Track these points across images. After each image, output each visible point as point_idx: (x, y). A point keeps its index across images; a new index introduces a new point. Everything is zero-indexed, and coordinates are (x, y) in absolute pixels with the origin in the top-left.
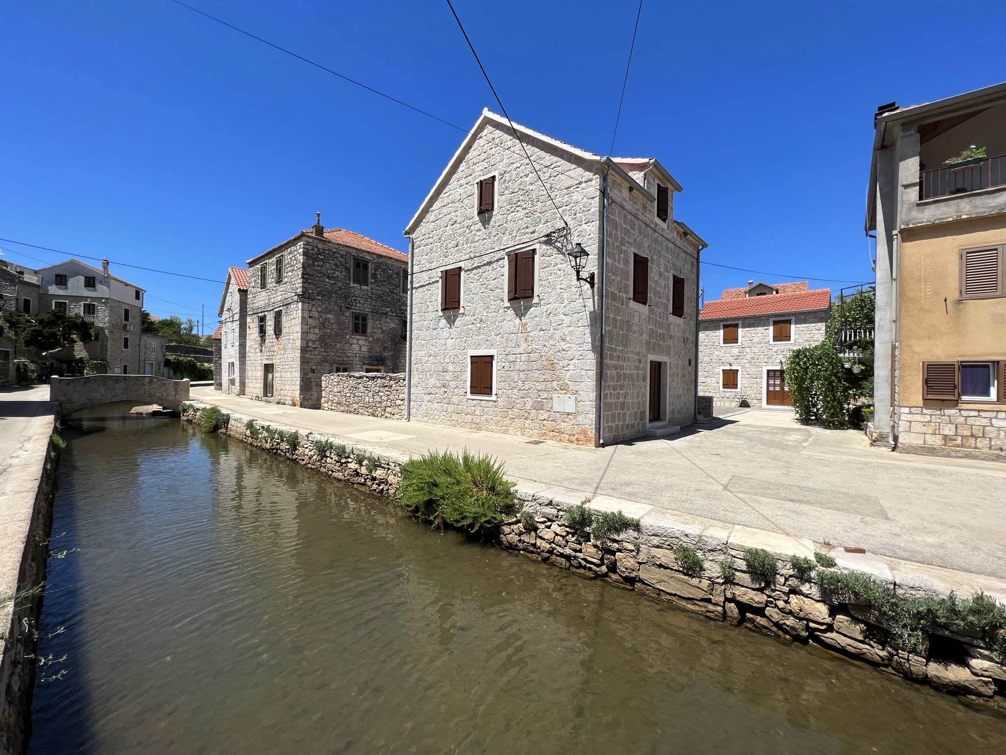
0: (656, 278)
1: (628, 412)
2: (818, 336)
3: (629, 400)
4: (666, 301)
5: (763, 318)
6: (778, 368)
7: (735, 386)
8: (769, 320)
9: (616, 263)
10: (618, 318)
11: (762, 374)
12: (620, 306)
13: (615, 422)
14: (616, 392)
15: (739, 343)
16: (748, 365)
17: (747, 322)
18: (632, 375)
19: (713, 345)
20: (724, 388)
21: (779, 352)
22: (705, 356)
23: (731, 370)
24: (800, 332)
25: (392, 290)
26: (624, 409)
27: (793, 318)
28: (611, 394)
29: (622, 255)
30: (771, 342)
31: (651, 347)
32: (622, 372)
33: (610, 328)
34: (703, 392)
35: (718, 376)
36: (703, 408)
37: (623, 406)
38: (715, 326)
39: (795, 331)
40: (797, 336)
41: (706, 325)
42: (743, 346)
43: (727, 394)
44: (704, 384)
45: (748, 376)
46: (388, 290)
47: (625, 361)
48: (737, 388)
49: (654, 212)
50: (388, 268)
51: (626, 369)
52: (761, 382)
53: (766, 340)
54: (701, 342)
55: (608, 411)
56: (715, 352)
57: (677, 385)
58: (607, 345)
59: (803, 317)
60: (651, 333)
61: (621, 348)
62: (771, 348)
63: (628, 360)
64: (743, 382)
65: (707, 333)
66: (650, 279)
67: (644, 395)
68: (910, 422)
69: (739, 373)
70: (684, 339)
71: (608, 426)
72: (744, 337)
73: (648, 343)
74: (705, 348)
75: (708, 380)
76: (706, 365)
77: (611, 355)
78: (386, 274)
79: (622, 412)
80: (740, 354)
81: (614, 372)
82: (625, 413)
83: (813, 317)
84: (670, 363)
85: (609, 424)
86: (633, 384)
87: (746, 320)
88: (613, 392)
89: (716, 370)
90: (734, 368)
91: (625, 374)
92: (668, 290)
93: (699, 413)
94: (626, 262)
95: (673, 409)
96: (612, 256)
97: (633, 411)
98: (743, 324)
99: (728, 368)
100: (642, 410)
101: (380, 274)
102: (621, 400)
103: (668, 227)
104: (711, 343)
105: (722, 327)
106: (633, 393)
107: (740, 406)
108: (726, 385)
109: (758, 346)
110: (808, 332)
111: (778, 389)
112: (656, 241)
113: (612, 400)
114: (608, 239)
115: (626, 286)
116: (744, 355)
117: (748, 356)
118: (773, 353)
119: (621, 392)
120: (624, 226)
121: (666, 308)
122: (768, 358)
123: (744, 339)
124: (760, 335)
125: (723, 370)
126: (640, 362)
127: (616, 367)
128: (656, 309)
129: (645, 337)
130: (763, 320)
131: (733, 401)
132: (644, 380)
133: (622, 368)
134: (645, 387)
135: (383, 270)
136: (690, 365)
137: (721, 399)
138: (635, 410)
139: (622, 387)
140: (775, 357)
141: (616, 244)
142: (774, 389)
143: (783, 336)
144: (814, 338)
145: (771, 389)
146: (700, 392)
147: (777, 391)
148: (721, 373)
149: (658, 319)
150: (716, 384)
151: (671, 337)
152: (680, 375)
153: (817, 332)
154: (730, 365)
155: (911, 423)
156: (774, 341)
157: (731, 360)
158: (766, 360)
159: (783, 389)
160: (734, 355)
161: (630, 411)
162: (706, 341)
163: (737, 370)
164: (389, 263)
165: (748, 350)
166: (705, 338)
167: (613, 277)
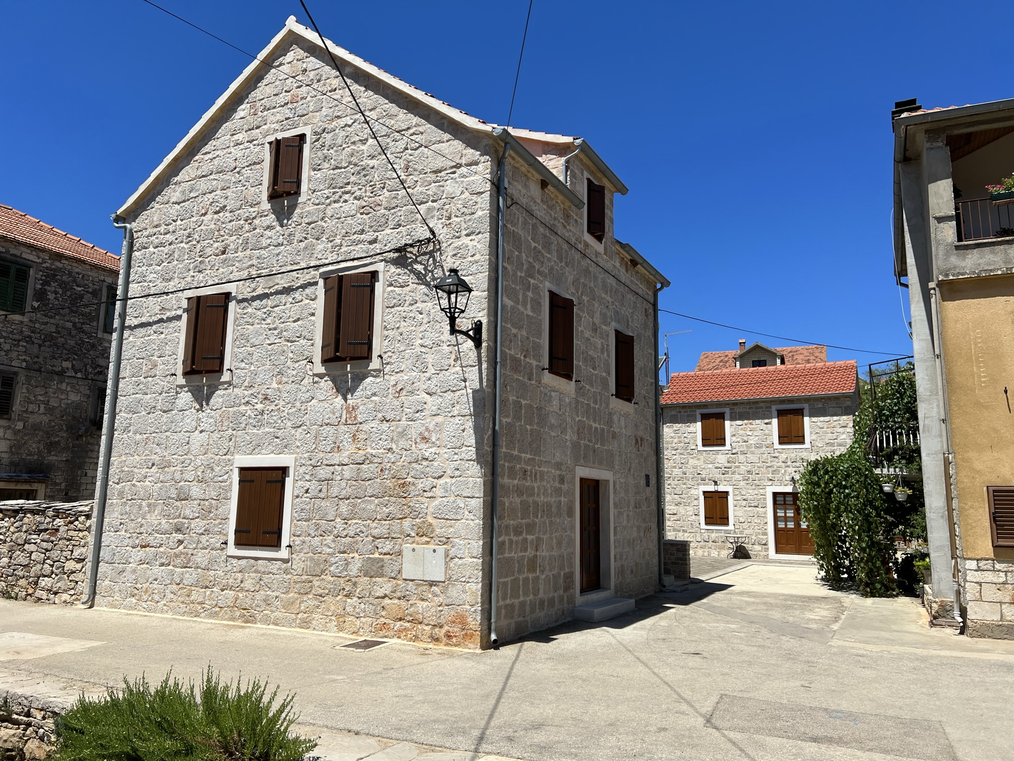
0: (587, 334)
1: (543, 577)
2: (844, 436)
3: (544, 553)
4: (604, 374)
5: (762, 405)
6: (789, 489)
7: (724, 521)
8: (771, 408)
9: (520, 307)
10: (523, 402)
11: (765, 499)
12: (526, 380)
13: (518, 597)
14: (521, 538)
15: (728, 447)
16: (742, 483)
17: (737, 409)
18: (549, 505)
19: (686, 449)
20: (707, 524)
21: (789, 463)
22: (675, 467)
23: (716, 492)
24: (818, 430)
25: (79, 325)
26: (534, 571)
27: (806, 406)
28: (511, 542)
29: (530, 294)
30: (777, 445)
31: (582, 454)
32: (531, 500)
33: (509, 420)
34: (674, 530)
35: (696, 502)
36: (673, 563)
37: (533, 564)
38: (688, 416)
39: (811, 427)
40: (814, 437)
41: (673, 413)
42: (734, 451)
43: (713, 535)
44: (675, 517)
45: (745, 502)
46: (69, 325)
47: (536, 479)
48: (727, 524)
49: (582, 224)
50: (75, 281)
51: (538, 495)
52: (765, 513)
53: (768, 442)
54: (668, 443)
55: (506, 576)
56: (691, 460)
57: (628, 521)
58: (504, 450)
59: (820, 405)
60: (581, 429)
61: (529, 456)
62: (777, 455)
63: (542, 479)
64: (738, 514)
65: (677, 426)
66: (577, 335)
67: (571, 541)
68: (980, 584)
69: (730, 498)
70: (637, 440)
71: (506, 606)
72: (734, 435)
73: (576, 446)
74: (674, 452)
75: (681, 510)
76: (677, 482)
77: (512, 469)
78: (69, 293)
79: (531, 576)
80: (729, 465)
81: (518, 500)
82: (537, 578)
83: (835, 405)
84: (615, 483)
85: (508, 602)
86: (551, 523)
87: (736, 408)
88: (515, 539)
89: (693, 491)
90: (721, 488)
91: (536, 504)
92: (608, 355)
93: (667, 572)
94: (536, 305)
95: (622, 566)
96: (513, 295)
97: (551, 574)
98: (731, 413)
99: (711, 488)
100: (567, 570)
101: (56, 293)
102: (530, 553)
103: (605, 249)
104: (682, 445)
105: (699, 417)
106: (551, 538)
107: (735, 557)
108: (709, 520)
109: (757, 451)
110: (829, 430)
111: (791, 525)
112: (587, 271)
113: (513, 554)
114: (506, 265)
115: (537, 347)
116: (736, 467)
117: (743, 469)
118: (781, 464)
119: (530, 537)
120: (533, 244)
121: (605, 384)
122: (774, 472)
123: (734, 439)
124: (759, 433)
125: (704, 492)
126: (562, 480)
127: (520, 491)
128: (588, 387)
129: (570, 436)
130: (761, 408)
131: (723, 548)
132: (570, 513)
133: (530, 492)
134: (573, 527)
135: (63, 285)
136: (648, 485)
137: (702, 543)
138: (555, 572)
139: (530, 528)
140: (783, 472)
141: (519, 274)
142: (786, 525)
143: (793, 435)
144: (839, 441)
145: (781, 525)
146: (670, 531)
147: (791, 530)
148: (702, 498)
149: (592, 405)
150: (694, 517)
151: (614, 435)
152: (632, 503)
153: (842, 430)
154: (716, 483)
155: (981, 586)
156: (780, 443)
157: (717, 476)
158: (770, 476)
159: (800, 525)
160: (720, 465)
161: (547, 572)
162: (676, 440)
163: (727, 493)
164: (77, 270)
165: (742, 458)
166: (673, 435)
167: (514, 331)
